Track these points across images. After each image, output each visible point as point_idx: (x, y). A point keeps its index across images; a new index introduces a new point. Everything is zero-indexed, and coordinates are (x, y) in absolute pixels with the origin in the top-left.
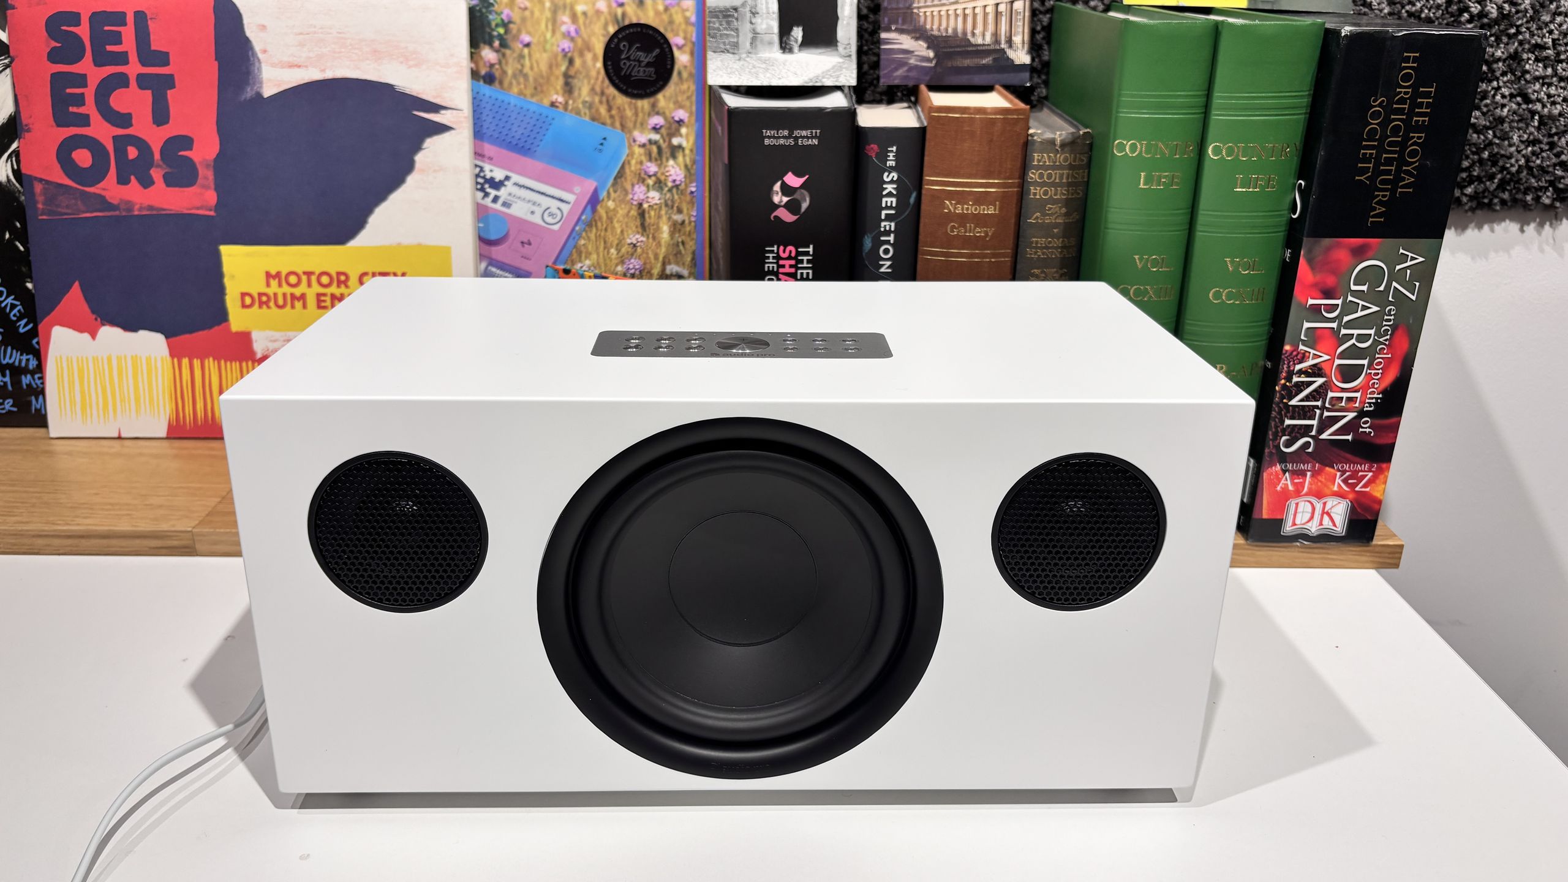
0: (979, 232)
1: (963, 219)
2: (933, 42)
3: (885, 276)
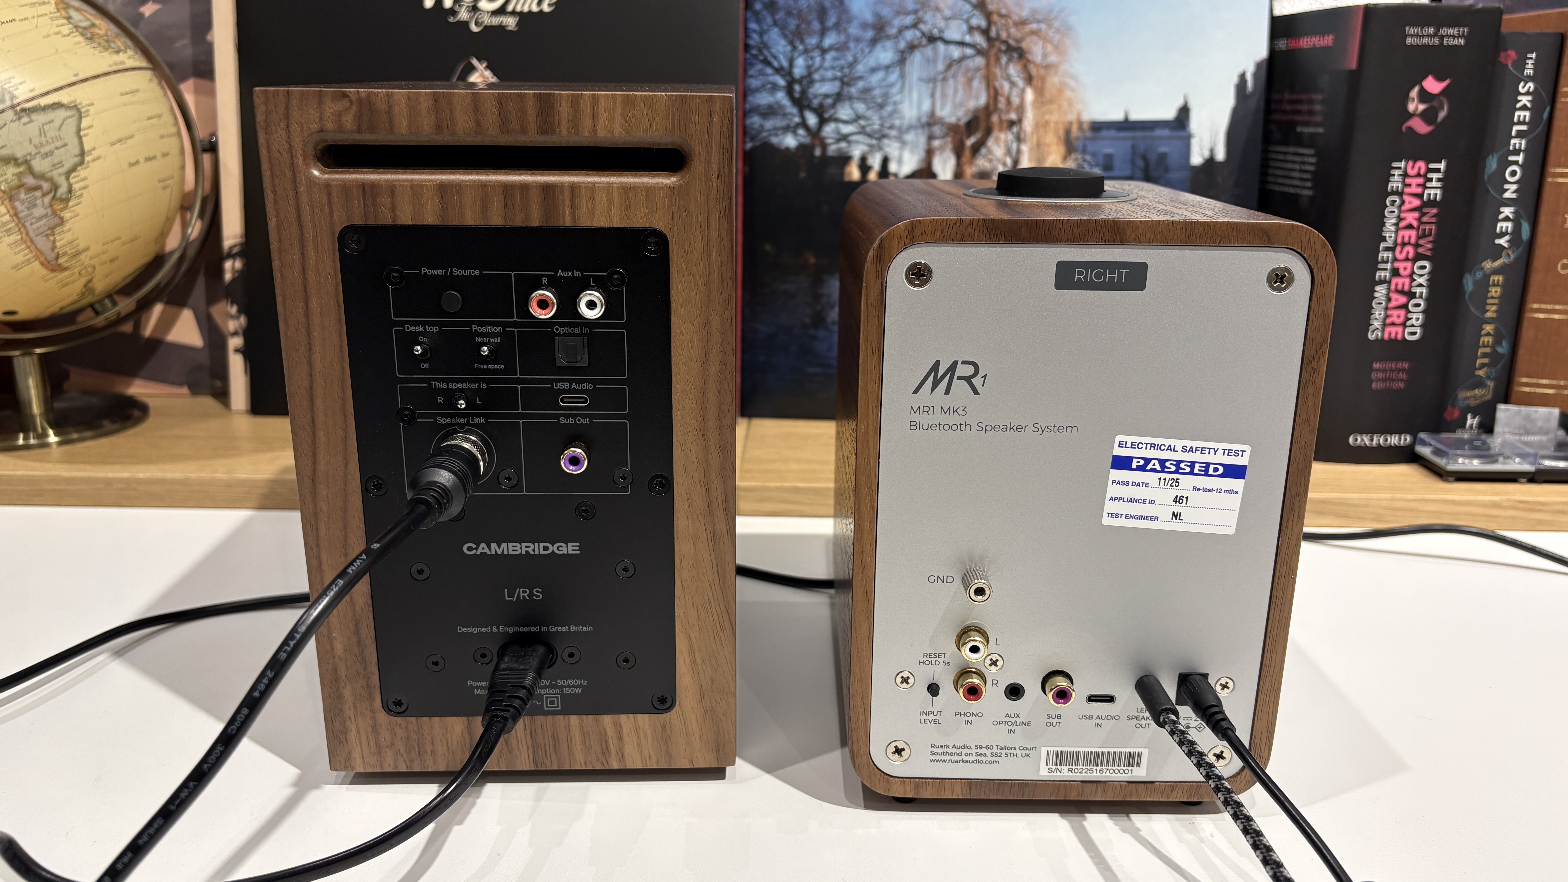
3: (1508, 203)
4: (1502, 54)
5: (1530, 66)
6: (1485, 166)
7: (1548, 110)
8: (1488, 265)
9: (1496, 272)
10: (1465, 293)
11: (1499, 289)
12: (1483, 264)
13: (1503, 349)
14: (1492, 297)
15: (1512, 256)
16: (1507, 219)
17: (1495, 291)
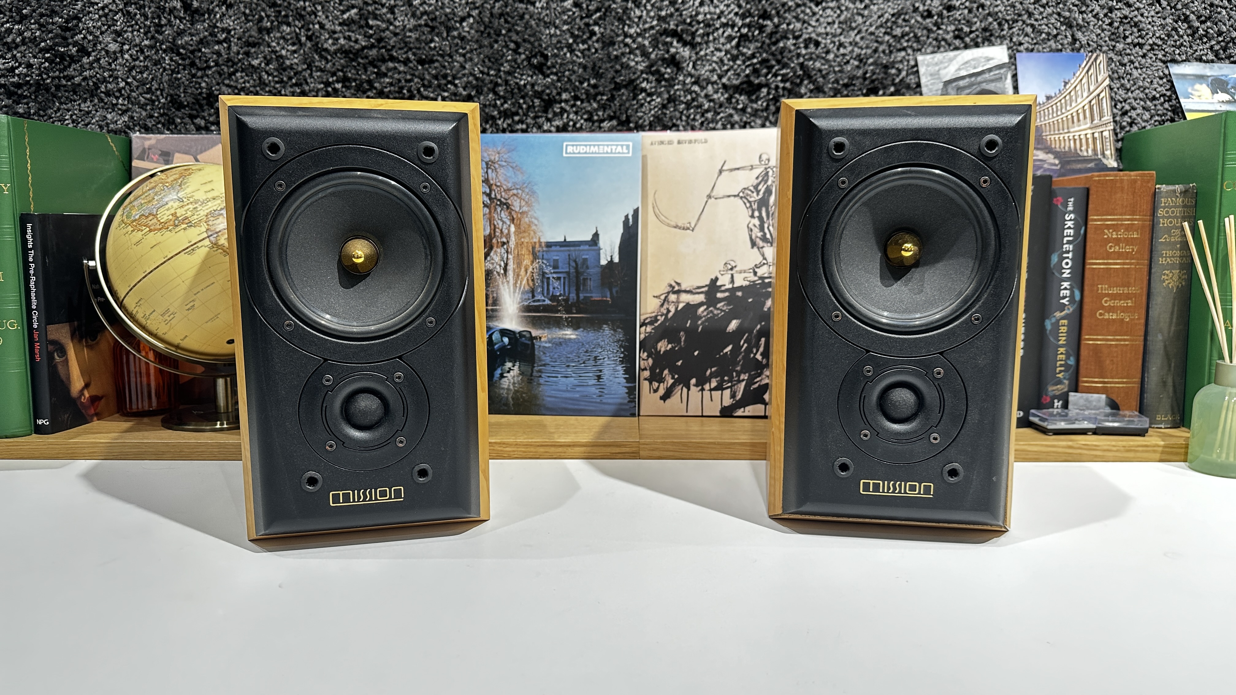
0: (1128, 249)
1: (1117, 241)
2: (1057, 155)
3: (1066, 280)
4: (1055, 199)
5: (1070, 205)
6: (1050, 260)
7: (1083, 228)
8: (1058, 314)
9: (1063, 318)
10: (1046, 330)
11: (1065, 328)
12: (1055, 314)
13: (1072, 362)
14: (1062, 333)
15: (1071, 310)
16: (1066, 289)
17: (1063, 329)
